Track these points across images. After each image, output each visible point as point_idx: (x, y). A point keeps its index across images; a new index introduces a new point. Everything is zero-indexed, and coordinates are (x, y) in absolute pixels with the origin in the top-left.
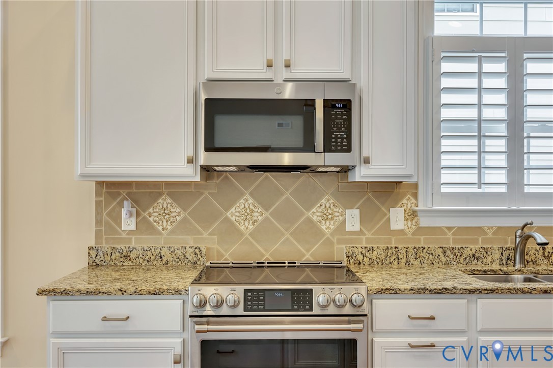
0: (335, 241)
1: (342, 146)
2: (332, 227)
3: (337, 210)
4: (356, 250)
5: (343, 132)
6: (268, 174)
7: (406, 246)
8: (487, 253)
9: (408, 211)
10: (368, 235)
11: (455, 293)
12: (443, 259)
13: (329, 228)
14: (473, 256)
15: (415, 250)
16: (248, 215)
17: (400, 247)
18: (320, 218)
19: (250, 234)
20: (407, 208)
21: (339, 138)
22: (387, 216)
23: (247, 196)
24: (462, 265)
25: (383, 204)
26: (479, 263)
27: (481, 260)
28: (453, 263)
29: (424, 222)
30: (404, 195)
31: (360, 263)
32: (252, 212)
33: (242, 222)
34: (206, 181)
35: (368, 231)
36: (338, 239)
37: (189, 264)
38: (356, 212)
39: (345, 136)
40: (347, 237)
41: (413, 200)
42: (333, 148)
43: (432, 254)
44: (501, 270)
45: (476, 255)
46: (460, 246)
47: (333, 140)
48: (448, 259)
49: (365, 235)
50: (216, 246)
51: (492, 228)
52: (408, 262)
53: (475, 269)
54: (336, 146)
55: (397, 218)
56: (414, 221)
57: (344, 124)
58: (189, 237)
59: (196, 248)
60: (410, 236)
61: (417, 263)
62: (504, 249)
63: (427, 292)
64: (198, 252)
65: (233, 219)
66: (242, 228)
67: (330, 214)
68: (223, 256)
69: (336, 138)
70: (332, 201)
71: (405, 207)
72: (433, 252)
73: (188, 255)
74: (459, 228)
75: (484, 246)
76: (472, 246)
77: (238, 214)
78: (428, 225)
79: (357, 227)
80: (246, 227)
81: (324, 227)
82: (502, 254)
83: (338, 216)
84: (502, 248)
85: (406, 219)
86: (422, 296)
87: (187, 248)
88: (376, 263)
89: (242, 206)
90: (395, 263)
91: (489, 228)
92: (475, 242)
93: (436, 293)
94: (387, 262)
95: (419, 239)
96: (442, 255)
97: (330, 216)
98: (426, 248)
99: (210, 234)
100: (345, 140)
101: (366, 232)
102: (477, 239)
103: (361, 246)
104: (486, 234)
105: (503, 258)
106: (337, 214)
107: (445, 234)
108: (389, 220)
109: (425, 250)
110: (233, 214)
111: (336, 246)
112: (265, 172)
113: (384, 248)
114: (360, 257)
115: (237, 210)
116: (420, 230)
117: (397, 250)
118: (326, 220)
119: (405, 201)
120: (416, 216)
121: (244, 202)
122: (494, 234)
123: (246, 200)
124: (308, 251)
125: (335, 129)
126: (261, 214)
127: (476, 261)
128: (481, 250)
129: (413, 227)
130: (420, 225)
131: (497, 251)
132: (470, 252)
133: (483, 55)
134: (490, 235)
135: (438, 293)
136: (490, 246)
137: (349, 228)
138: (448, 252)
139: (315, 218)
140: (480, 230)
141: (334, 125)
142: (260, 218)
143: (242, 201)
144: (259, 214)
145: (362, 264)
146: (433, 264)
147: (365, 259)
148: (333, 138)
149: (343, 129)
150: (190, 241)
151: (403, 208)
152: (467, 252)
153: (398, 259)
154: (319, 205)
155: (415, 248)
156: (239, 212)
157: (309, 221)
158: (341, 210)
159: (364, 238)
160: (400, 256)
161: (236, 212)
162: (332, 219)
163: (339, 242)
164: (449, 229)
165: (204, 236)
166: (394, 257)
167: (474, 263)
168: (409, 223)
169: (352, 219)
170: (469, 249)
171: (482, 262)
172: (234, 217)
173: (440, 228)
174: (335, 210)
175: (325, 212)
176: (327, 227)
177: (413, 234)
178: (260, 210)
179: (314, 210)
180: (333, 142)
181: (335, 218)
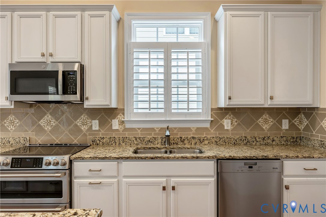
0: (88, 134)
1: (73, 92)
2: (86, 128)
3: (89, 120)
4: (96, 139)
5: (73, 85)
6: (57, 104)
7: (119, 137)
8: (155, 139)
9: (120, 121)
10: (103, 132)
11: (110, 159)
12: (136, 143)
13: (85, 129)
14: (149, 141)
15: (123, 138)
16: (49, 123)
17: (116, 137)
18: (81, 124)
19: (50, 132)
20: (120, 119)
21: (72, 88)
22: (111, 123)
23: (48, 115)
24: (144, 145)
25: (109, 118)
26: (152, 144)
27: (153, 143)
28: (140, 144)
29: (128, 126)
30: (119, 114)
31: (98, 144)
32: (50, 121)
33: (46, 126)
34: (30, 108)
35: (103, 130)
36: (89, 134)
37: (22, 145)
38: (97, 121)
39: (74, 87)
40: (93, 132)
41: (123, 116)
42: (69, 93)
43: (131, 140)
44: (157, 147)
45: (150, 141)
46: (143, 137)
47: (69, 89)
48: (138, 142)
49: (101, 132)
50: (34, 137)
51: (158, 128)
52: (120, 144)
53: (146, 147)
54: (70, 92)
55: (115, 124)
56: (123, 125)
57: (74, 82)
58: (23, 133)
59: (25, 138)
60: (121, 132)
61: (123, 144)
62: (163, 138)
63: (97, 159)
64: (25, 140)
65: (42, 125)
66: (46, 129)
67: (85, 122)
68: (37, 141)
69: (70, 88)
70: (86, 117)
71: (119, 119)
72: (131, 139)
73: (21, 141)
74: (143, 128)
75: (155, 137)
76: (148, 137)
77: (44, 123)
78: (129, 127)
79: (97, 128)
80: (48, 128)
81: (83, 128)
82: (162, 140)
83: (89, 123)
84: (162, 137)
85: (119, 125)
86: (95, 160)
87: (21, 138)
88: (105, 144)
89: (46, 119)
90: (114, 144)
91: (157, 128)
92: (151, 134)
93: (101, 159)
94: (110, 144)
95: (126, 133)
96: (135, 140)
97: (85, 123)
98: (128, 138)
99: (32, 132)
100: (74, 89)
101: (102, 131)
102: (152, 133)
103: (99, 136)
104: (156, 131)
105: (163, 142)
106: (88, 122)
107: (137, 131)
108: (112, 124)
109: (127, 138)
110: (42, 122)
111: (88, 137)
112: (55, 104)
113: (109, 138)
114: (98, 142)
115: (44, 121)
116: (126, 130)
117: (115, 138)
118: (83, 125)
119: (119, 116)
120: (124, 123)
121: (47, 117)
122: (159, 131)
123: (48, 116)
124: (75, 139)
125: (70, 84)
126: (55, 123)
127: (150, 143)
128: (153, 138)
129: (123, 128)
130: (126, 127)
131: (160, 139)
132: (148, 139)
133: (151, 50)
134: (157, 132)
135: (102, 159)
136: (157, 137)
137: (94, 128)
138: (138, 139)
139: (79, 124)
140: (153, 129)
141: (69, 82)
142: (54, 124)
143: (46, 117)
144: (53, 123)
145: (99, 145)
146: (131, 144)
147: (100, 143)
148: (69, 88)
149: (73, 84)
150: (23, 135)
151: (118, 120)
152: (146, 139)
153: (115, 142)
154: (80, 118)
155: (123, 137)
156: (45, 122)
157: (76, 125)
158: (90, 120)
159: (101, 133)
160: (116, 141)
161: (43, 122)
162: (86, 124)
163: (89, 135)
164: (139, 129)
165: (29, 133)
166: (113, 142)
167: (149, 144)
168: (121, 126)
169: (95, 125)
170: (147, 138)
171: (153, 144)
172: (42, 124)
173: (135, 129)
174: (88, 120)
175: (83, 121)
176: (84, 128)
177: (123, 131)
178: (54, 121)
179: (78, 121)
180: (69, 90)
181: (88, 124)
